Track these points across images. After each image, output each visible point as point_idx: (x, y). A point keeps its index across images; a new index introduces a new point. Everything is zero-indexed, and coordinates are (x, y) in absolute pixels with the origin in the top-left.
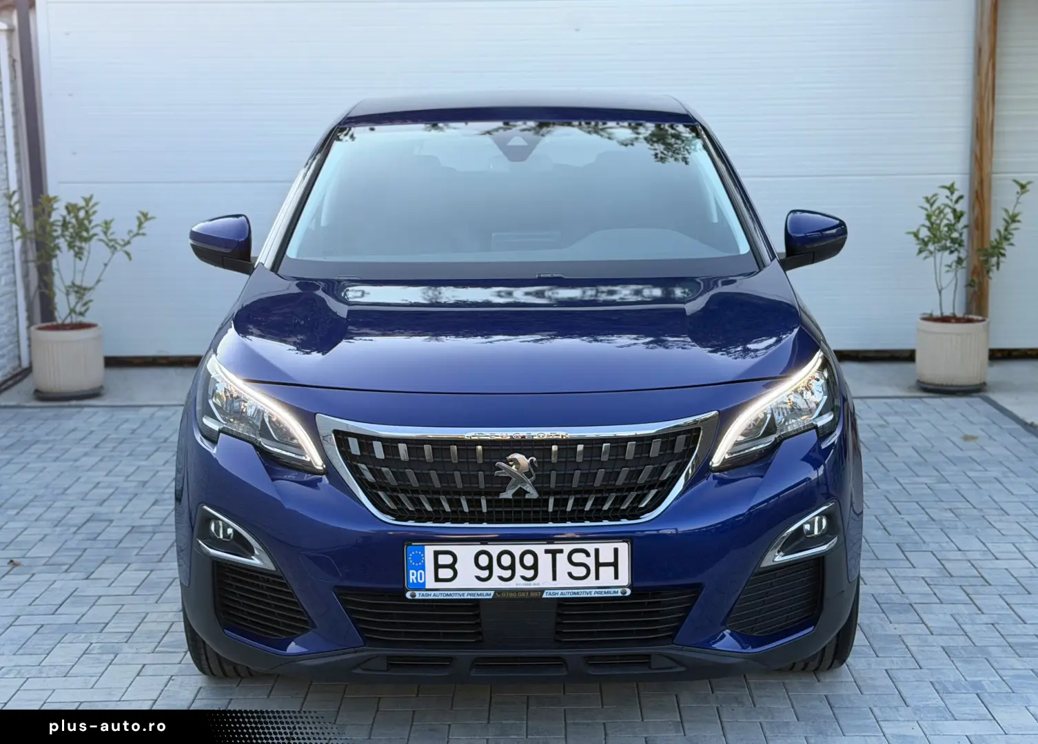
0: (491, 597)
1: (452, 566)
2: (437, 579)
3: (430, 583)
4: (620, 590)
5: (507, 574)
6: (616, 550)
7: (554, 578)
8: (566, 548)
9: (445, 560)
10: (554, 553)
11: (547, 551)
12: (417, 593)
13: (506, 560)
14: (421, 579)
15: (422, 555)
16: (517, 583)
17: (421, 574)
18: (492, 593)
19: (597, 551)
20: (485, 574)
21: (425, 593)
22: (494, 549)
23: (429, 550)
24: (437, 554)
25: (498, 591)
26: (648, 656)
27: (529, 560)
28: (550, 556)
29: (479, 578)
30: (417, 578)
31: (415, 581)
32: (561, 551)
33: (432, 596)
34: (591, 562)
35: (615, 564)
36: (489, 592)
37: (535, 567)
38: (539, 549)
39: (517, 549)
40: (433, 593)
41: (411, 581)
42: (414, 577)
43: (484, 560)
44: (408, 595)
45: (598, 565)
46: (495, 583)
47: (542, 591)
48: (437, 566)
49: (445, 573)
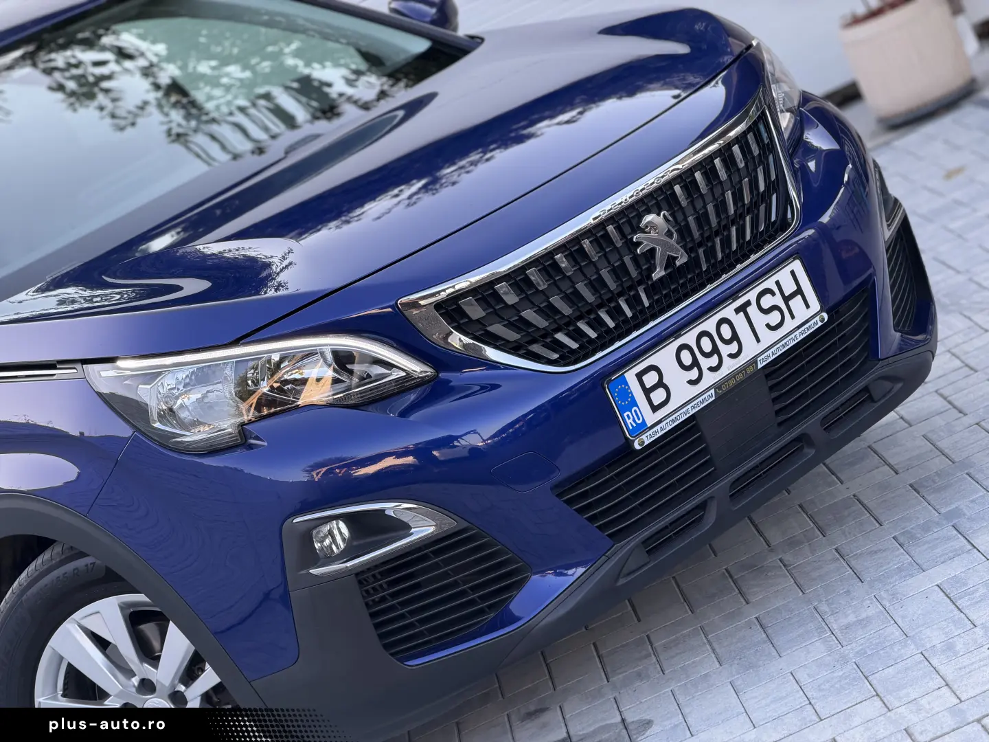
0: (713, 398)
1: (660, 384)
2: (655, 409)
3: (650, 418)
4: (817, 318)
5: (714, 361)
6: (793, 273)
7: (758, 340)
8: (752, 295)
9: (651, 379)
10: (743, 309)
11: (737, 311)
12: (644, 437)
13: (706, 345)
14: (639, 419)
15: (627, 387)
16: (729, 366)
17: (635, 411)
18: (713, 391)
19: (778, 283)
20: (694, 374)
21: (650, 432)
22: (689, 338)
23: (630, 376)
24: (640, 376)
25: (717, 386)
26: (866, 389)
27: (726, 332)
28: (742, 314)
29: (692, 382)
30: (634, 420)
31: (634, 425)
32: (748, 303)
33: (659, 432)
34: (778, 301)
35: (799, 291)
36: (709, 393)
37: (735, 337)
38: (728, 312)
39: (709, 325)
40: (658, 427)
41: (631, 428)
42: (631, 420)
43: (686, 358)
44: (637, 446)
45: (787, 299)
46: (710, 379)
47: (754, 361)
48: (647, 392)
49: (658, 396)
